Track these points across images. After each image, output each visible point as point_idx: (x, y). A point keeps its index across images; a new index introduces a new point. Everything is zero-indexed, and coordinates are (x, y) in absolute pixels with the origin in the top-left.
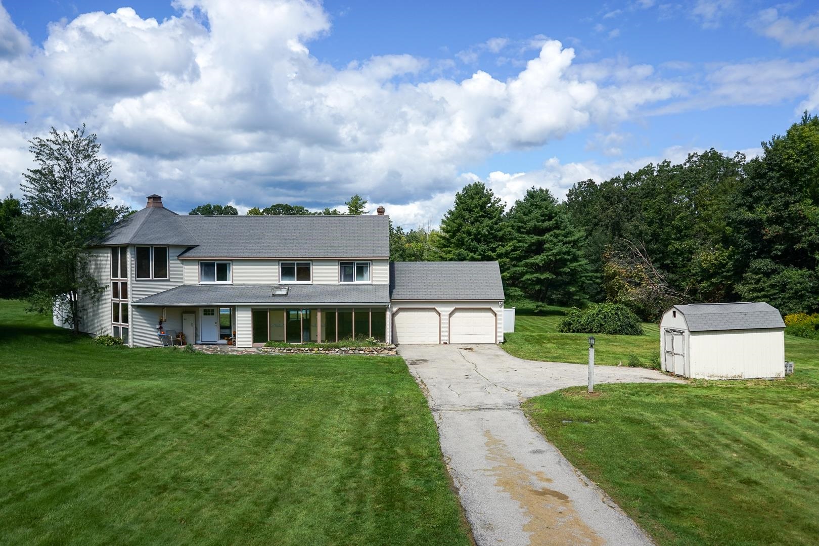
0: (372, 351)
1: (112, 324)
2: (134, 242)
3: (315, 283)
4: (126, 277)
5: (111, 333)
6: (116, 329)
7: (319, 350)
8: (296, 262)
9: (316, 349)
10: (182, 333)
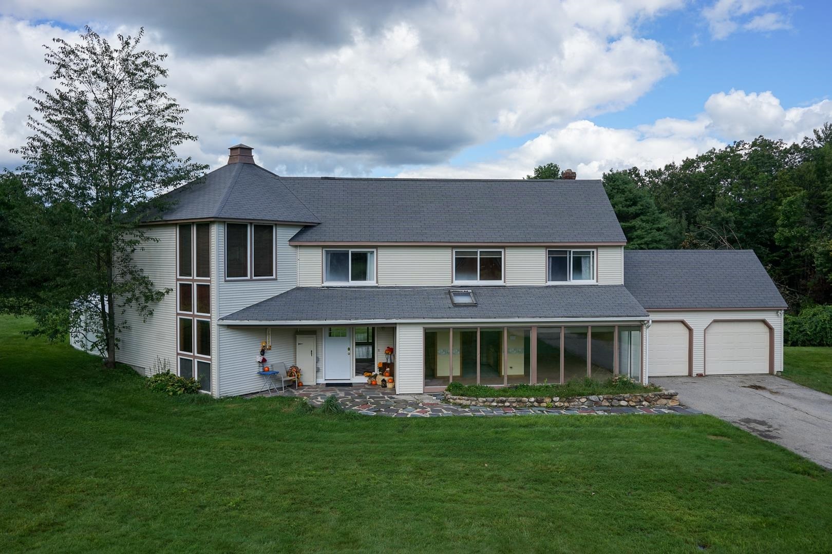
0: (641, 401)
1: (178, 354)
2: (223, 215)
3: (508, 284)
4: (207, 274)
5: (176, 370)
6: (186, 365)
7: (552, 401)
8: (479, 250)
9: (548, 400)
10: (296, 368)
